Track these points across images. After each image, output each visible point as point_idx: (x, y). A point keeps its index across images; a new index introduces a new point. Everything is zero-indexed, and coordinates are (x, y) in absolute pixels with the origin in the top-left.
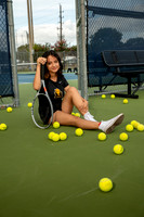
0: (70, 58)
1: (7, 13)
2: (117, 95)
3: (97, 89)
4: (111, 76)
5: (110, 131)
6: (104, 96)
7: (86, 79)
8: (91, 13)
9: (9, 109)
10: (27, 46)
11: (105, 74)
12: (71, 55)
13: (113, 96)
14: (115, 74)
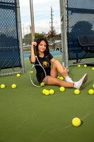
2: (88, 65)
3: (75, 61)
6: (79, 66)
8: (70, 12)
9: (18, 75)
11: (80, 51)
12: (58, 39)
13: (85, 66)
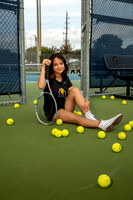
0: (74, 60)
1: (18, 18)
2: (116, 96)
3: (98, 90)
4: (111, 78)
5: (109, 130)
6: (104, 97)
7: (88, 80)
8: (95, 20)
9: (17, 105)
10: (35, 48)
11: (106, 76)
12: (74, 58)
13: (113, 97)
14: (116, 77)
